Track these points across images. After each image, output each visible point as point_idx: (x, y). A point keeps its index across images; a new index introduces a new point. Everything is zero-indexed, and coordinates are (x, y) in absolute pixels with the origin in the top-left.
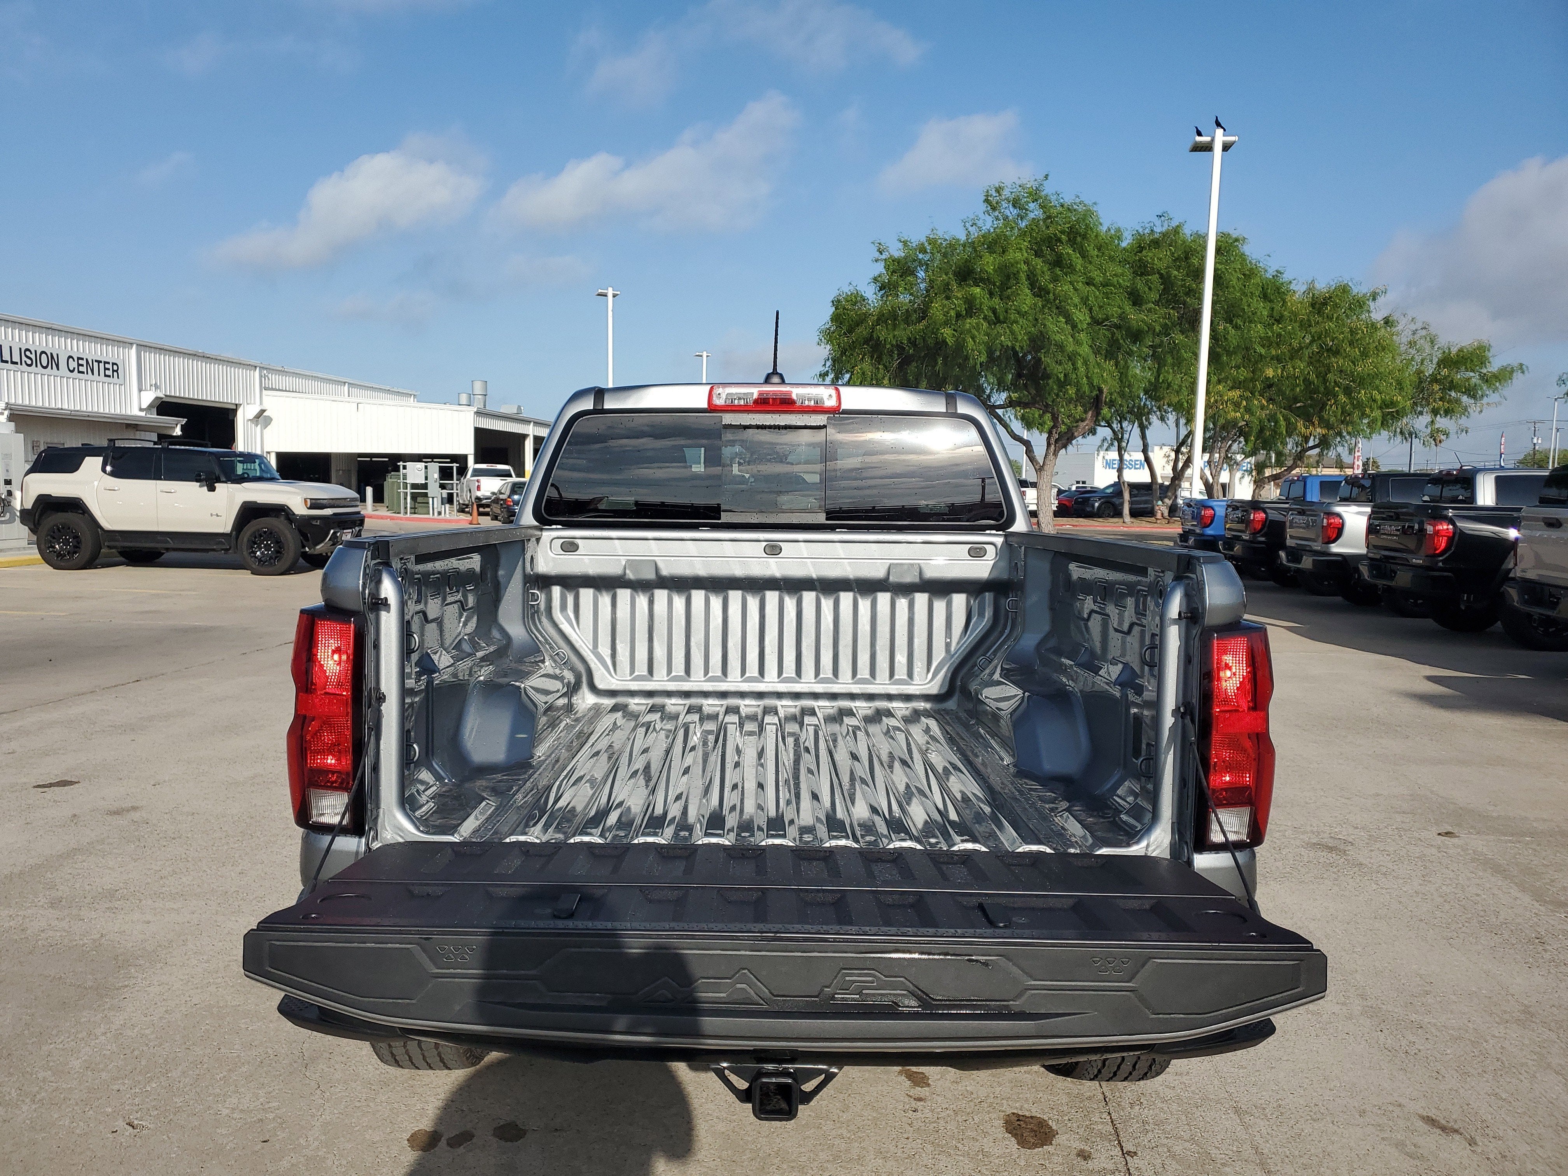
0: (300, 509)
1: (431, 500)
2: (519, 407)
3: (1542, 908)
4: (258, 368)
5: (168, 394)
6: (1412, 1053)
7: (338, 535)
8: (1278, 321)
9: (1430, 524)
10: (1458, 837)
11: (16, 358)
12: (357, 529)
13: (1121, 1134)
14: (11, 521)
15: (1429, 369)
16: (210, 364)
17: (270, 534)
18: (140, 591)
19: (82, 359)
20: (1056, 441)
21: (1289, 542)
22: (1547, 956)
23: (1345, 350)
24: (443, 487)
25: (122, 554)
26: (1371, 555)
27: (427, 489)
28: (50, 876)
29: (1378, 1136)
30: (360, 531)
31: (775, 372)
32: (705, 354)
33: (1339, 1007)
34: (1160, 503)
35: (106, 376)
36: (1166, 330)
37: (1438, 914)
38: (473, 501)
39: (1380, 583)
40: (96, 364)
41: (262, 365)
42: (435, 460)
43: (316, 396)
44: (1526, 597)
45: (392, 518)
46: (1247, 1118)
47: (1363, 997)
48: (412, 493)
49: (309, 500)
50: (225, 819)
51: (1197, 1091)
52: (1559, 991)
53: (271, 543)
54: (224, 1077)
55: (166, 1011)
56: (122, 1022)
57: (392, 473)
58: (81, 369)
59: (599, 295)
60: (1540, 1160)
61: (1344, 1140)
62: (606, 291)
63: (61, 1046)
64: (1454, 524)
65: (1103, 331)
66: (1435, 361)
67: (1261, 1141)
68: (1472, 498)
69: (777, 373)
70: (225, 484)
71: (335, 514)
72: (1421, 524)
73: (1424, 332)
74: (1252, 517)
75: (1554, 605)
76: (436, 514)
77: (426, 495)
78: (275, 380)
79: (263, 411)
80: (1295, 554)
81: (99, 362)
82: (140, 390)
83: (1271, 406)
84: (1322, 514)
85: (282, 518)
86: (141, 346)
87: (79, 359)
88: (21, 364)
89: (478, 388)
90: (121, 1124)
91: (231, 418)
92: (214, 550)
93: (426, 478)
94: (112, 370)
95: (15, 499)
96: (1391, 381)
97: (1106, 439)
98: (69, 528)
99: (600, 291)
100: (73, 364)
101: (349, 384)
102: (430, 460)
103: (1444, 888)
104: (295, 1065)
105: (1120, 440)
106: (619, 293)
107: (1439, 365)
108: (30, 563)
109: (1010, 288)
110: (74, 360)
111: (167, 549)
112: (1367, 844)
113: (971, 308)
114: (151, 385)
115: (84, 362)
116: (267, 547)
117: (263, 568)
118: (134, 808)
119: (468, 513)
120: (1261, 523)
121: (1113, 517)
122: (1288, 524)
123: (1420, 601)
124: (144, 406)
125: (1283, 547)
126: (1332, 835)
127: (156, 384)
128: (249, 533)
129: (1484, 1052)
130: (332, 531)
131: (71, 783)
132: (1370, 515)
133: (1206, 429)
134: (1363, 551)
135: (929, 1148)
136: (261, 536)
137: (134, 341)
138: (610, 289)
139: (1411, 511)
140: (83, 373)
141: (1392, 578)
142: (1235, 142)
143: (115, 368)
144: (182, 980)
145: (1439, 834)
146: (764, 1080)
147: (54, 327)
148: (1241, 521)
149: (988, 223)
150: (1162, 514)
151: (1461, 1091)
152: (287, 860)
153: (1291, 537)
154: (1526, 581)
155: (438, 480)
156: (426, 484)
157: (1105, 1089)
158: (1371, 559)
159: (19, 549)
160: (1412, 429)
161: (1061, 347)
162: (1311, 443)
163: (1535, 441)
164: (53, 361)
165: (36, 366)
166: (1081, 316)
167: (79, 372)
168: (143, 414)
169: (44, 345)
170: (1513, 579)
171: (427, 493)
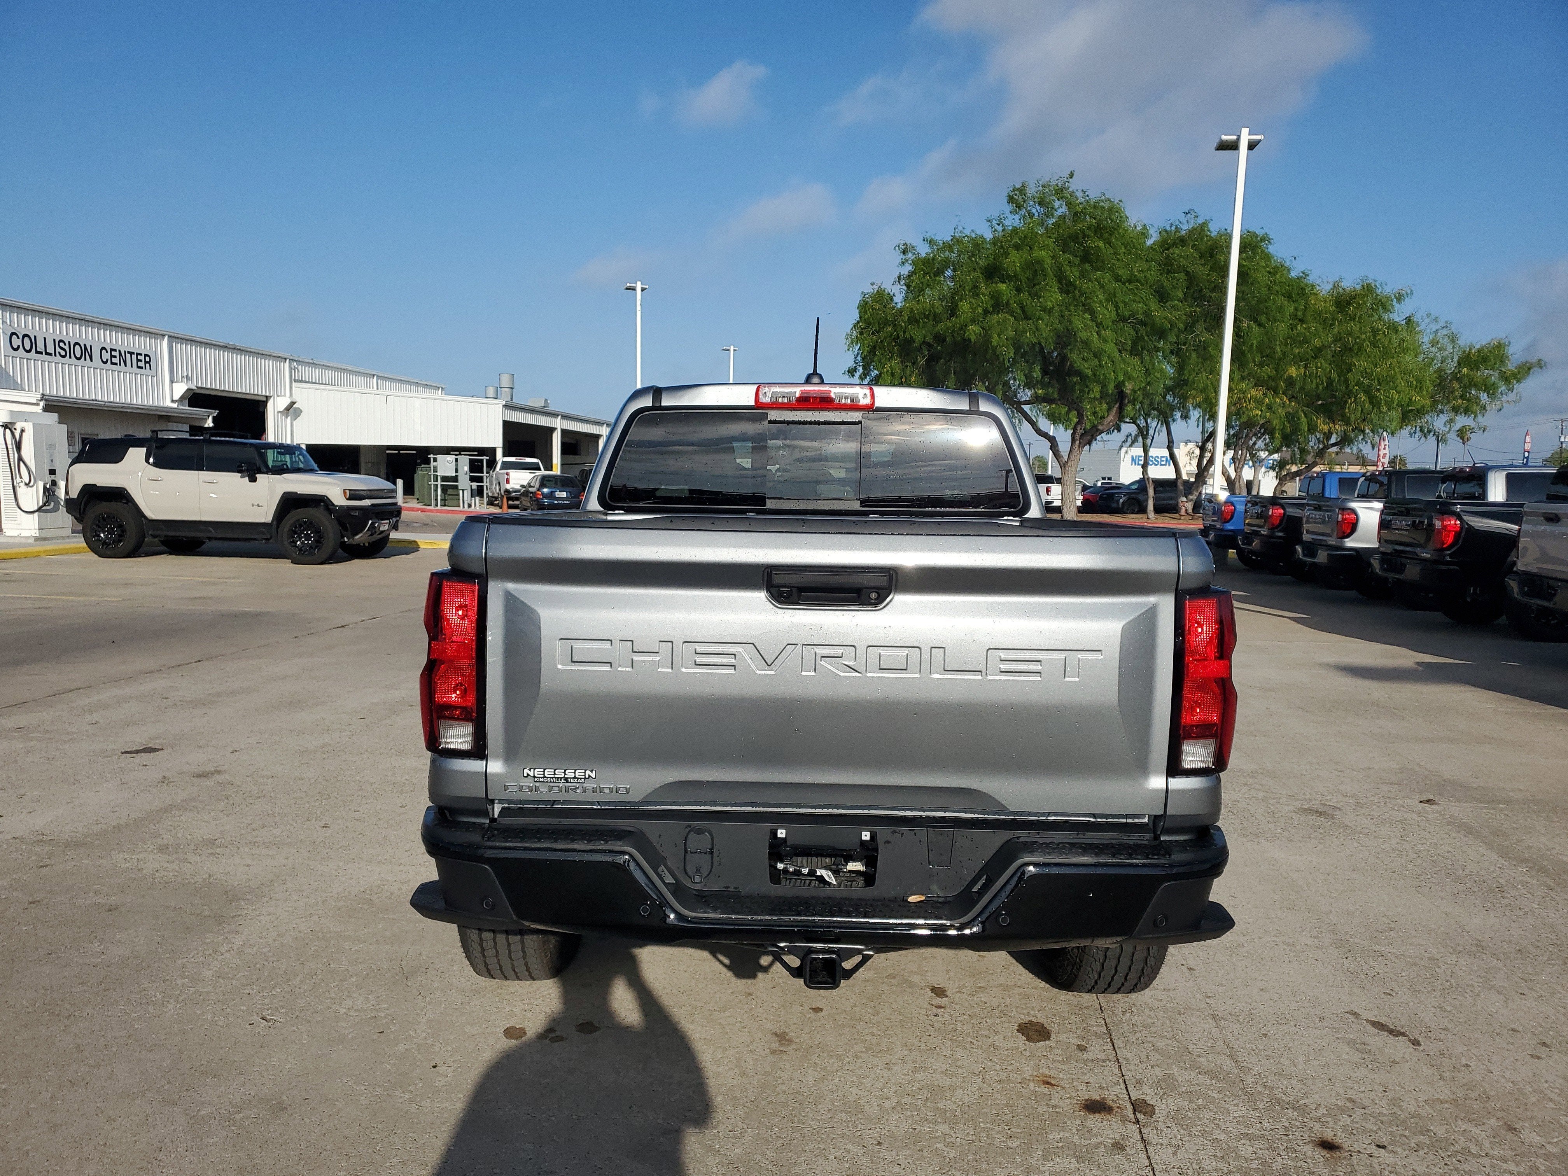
0: (339, 499)
1: (461, 492)
2: (546, 400)
3: (1506, 863)
4: (288, 361)
5: (200, 385)
6: (1372, 975)
7: (376, 525)
8: (1302, 321)
9: (1438, 519)
10: (1437, 804)
11: (50, 350)
12: (394, 519)
13: (1113, 1034)
14: (55, 510)
15: (1451, 366)
16: (241, 355)
17: (310, 525)
18: (186, 578)
19: (115, 350)
20: (1082, 436)
21: (1306, 537)
22: (1504, 902)
23: (1366, 351)
24: (472, 479)
25: (163, 543)
26: (1382, 549)
27: (457, 481)
28: (154, 827)
29: (1333, 1036)
30: (397, 521)
31: (815, 373)
32: (732, 348)
33: (1312, 939)
34: (1184, 499)
35: (138, 367)
36: (1190, 327)
37: (1410, 867)
38: (503, 493)
39: (1392, 576)
40: (128, 356)
41: (291, 358)
42: (462, 453)
43: (348, 389)
44: (1526, 589)
45: (423, 511)
46: (1222, 1023)
47: (1334, 932)
48: (442, 485)
49: (348, 492)
50: (303, 782)
51: (1181, 1003)
52: (1511, 930)
53: (311, 533)
54: (338, 985)
55: (278, 935)
56: (241, 943)
57: (423, 466)
58: (114, 360)
59: (627, 289)
60: (1474, 1057)
61: (1303, 1039)
62: (634, 285)
63: (193, 960)
64: (1461, 519)
65: (1128, 329)
66: (1456, 359)
67: (1233, 1039)
68: (1484, 495)
69: (817, 374)
70: (266, 475)
71: (373, 505)
72: (1430, 519)
73: (1445, 332)
74: (1270, 513)
75: (1550, 597)
76: (466, 506)
77: (456, 487)
78: (305, 372)
79: (293, 403)
80: (1311, 549)
81: (131, 353)
82: (172, 382)
83: (1293, 404)
84: (1337, 510)
85: (322, 509)
86: (173, 338)
87: (112, 350)
88: (55, 355)
89: (505, 381)
90: (256, 1018)
91: (261, 410)
92: (255, 539)
93: (457, 471)
94: (145, 361)
95: (59, 488)
96: (1412, 379)
97: (1131, 435)
98: (114, 518)
99: (628, 285)
100: (106, 356)
101: (378, 376)
102: (458, 453)
103: (1419, 846)
104: (397, 977)
105: (1145, 437)
106: (647, 287)
107: (1459, 363)
108: (76, 551)
109: (1038, 284)
110: (107, 352)
111: (210, 539)
112: (1354, 809)
113: (998, 305)
114: (183, 377)
115: (116, 354)
116: (308, 537)
117: (304, 557)
118: (218, 772)
119: (497, 505)
120: (1279, 519)
121: (1137, 513)
122: (1304, 519)
123: (1431, 595)
124: (176, 397)
125: (1300, 541)
126: (1323, 802)
127: (187, 376)
128: (288, 525)
129: (1436, 975)
130: (370, 522)
131: (156, 750)
132: (1382, 511)
133: (1229, 426)
134: (1376, 545)
135: (948, 1043)
136: (301, 526)
137: (165, 333)
138: (639, 283)
139: (1422, 507)
140: (116, 364)
141: (1401, 571)
142: (1259, 141)
143: (147, 359)
144: (288, 911)
145: (1421, 802)
146: (814, 956)
147: (88, 318)
148: (1259, 516)
149: (1013, 221)
150: (1186, 510)
151: (1411, 1004)
152: (365, 816)
153: (1308, 532)
154: (1527, 574)
155: (468, 472)
156: (457, 476)
157: (1101, 1000)
158: (1382, 553)
159: (63, 537)
160: (1431, 427)
161: (1086, 343)
162: (1333, 441)
163: (1562, 439)
164: (86, 352)
165: (70, 357)
166: (1106, 313)
167: (112, 363)
168: (175, 405)
169: (78, 336)
170: (1516, 572)
171: (457, 486)
